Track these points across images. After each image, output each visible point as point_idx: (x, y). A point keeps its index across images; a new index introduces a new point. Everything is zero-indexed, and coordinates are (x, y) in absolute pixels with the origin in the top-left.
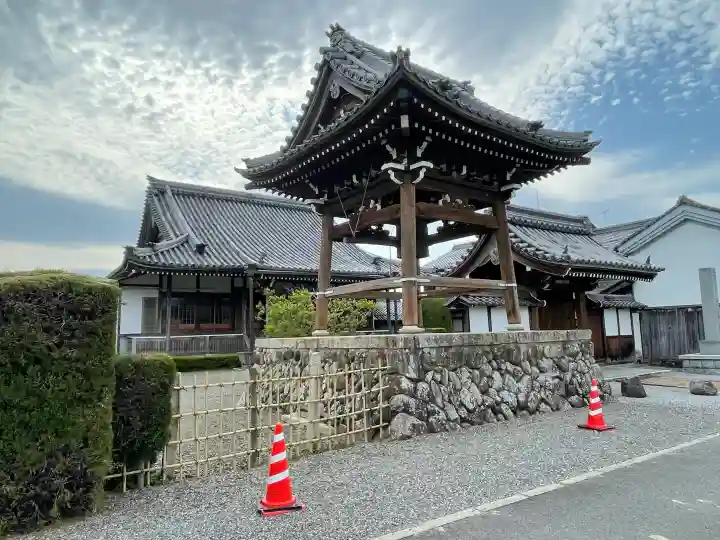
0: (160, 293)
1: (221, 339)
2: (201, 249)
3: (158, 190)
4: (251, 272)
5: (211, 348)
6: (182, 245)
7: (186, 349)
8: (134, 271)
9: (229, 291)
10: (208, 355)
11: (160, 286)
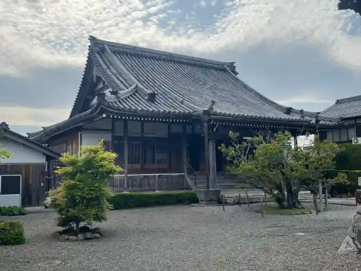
0: (113, 137)
1: (167, 177)
2: (152, 98)
3: (98, 48)
4: (206, 118)
5: (159, 186)
6: (134, 94)
7: (140, 186)
8: (104, 115)
9: (167, 137)
10: (157, 192)
11: (112, 130)
